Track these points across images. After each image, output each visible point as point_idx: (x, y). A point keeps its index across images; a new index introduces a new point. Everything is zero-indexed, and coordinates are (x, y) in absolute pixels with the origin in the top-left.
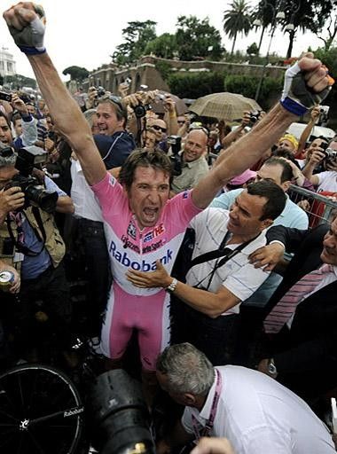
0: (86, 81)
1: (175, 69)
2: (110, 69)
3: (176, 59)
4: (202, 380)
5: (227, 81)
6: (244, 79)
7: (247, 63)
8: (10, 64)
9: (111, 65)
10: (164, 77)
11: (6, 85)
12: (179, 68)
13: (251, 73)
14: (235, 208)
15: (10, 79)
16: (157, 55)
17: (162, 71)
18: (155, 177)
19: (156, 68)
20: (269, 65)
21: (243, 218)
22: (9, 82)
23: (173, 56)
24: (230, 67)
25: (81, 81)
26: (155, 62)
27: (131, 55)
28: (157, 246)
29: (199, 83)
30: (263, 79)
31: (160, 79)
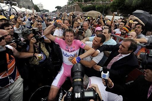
0: (61, 10)
1: (83, 5)
2: (67, 6)
3: (83, 2)
4: (86, 82)
5: (96, 7)
6: (101, 6)
7: (101, 2)
8: (42, 7)
9: (67, 5)
10: (81, 7)
11: (41, 12)
12: (84, 5)
13: (102, 4)
14: (94, 41)
15: (42, 10)
16: (78, 2)
17: (80, 6)
18: (70, 34)
19: (78, 5)
20: (107, 2)
21: (96, 43)
22: (42, 11)
23: (82, 2)
24: (97, 3)
25: (60, 10)
26: (78, 3)
27: (72, 2)
28: (74, 51)
29: (90, 8)
30: (105, 6)
31: (80, 8)
